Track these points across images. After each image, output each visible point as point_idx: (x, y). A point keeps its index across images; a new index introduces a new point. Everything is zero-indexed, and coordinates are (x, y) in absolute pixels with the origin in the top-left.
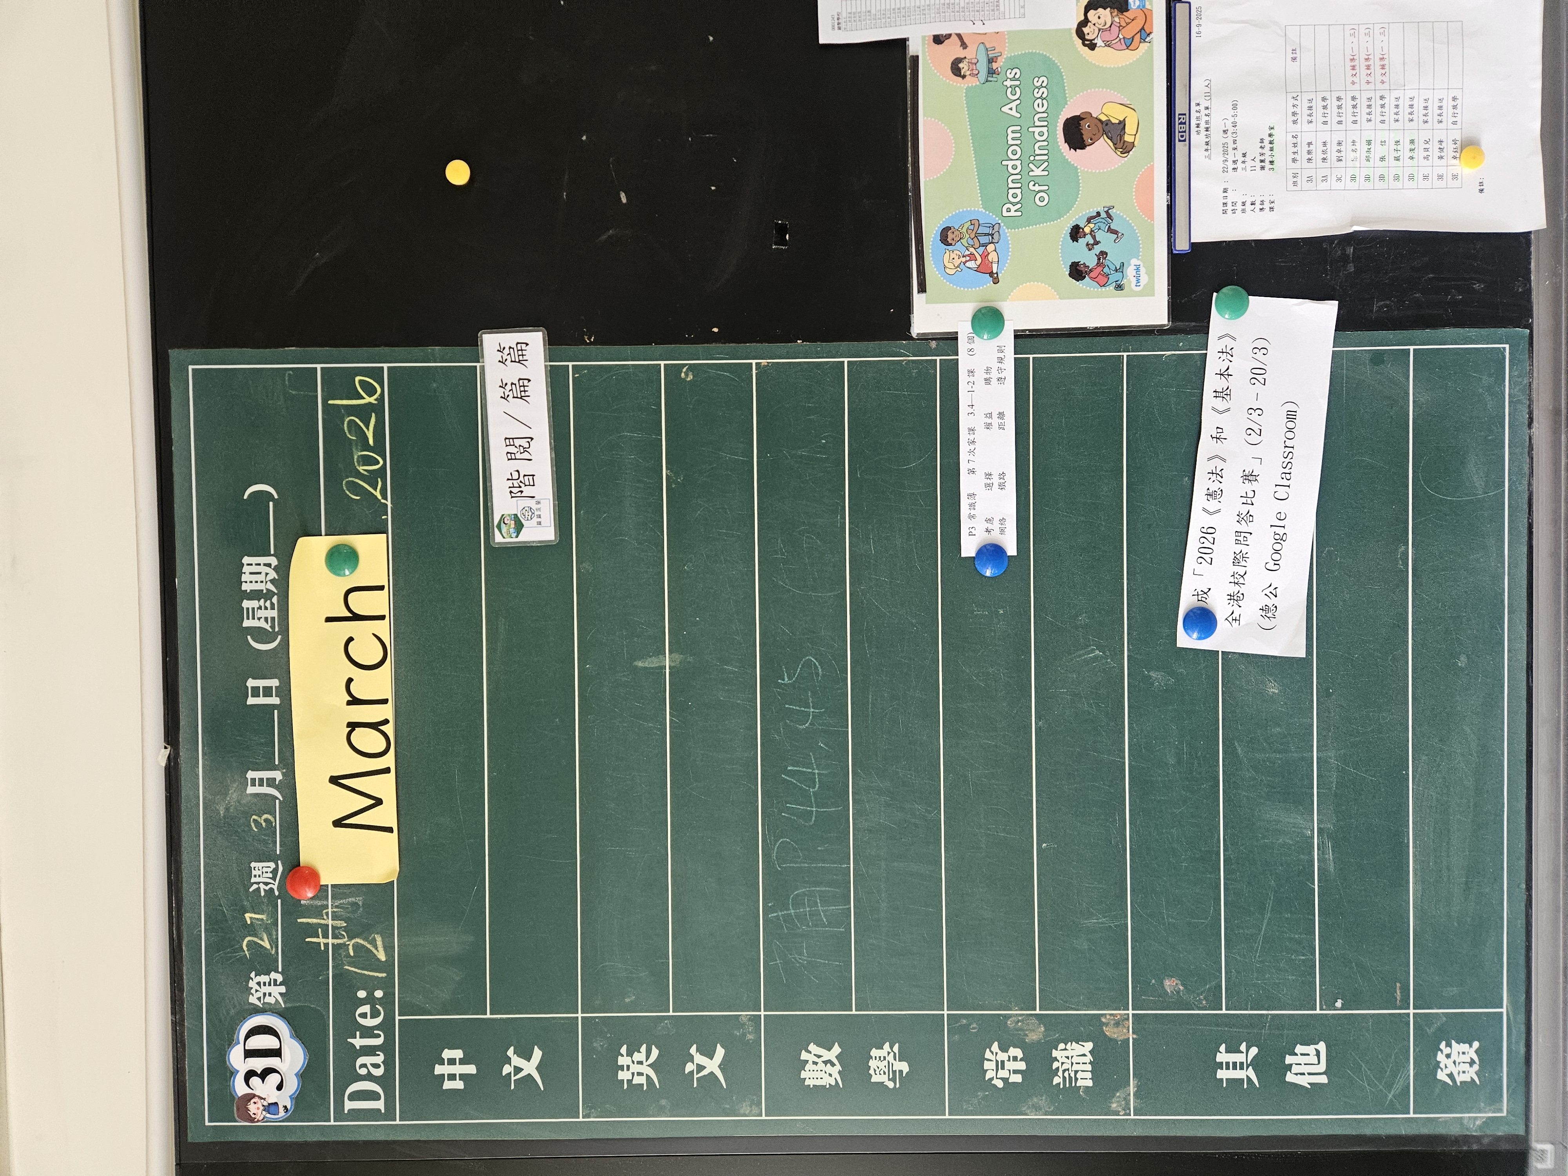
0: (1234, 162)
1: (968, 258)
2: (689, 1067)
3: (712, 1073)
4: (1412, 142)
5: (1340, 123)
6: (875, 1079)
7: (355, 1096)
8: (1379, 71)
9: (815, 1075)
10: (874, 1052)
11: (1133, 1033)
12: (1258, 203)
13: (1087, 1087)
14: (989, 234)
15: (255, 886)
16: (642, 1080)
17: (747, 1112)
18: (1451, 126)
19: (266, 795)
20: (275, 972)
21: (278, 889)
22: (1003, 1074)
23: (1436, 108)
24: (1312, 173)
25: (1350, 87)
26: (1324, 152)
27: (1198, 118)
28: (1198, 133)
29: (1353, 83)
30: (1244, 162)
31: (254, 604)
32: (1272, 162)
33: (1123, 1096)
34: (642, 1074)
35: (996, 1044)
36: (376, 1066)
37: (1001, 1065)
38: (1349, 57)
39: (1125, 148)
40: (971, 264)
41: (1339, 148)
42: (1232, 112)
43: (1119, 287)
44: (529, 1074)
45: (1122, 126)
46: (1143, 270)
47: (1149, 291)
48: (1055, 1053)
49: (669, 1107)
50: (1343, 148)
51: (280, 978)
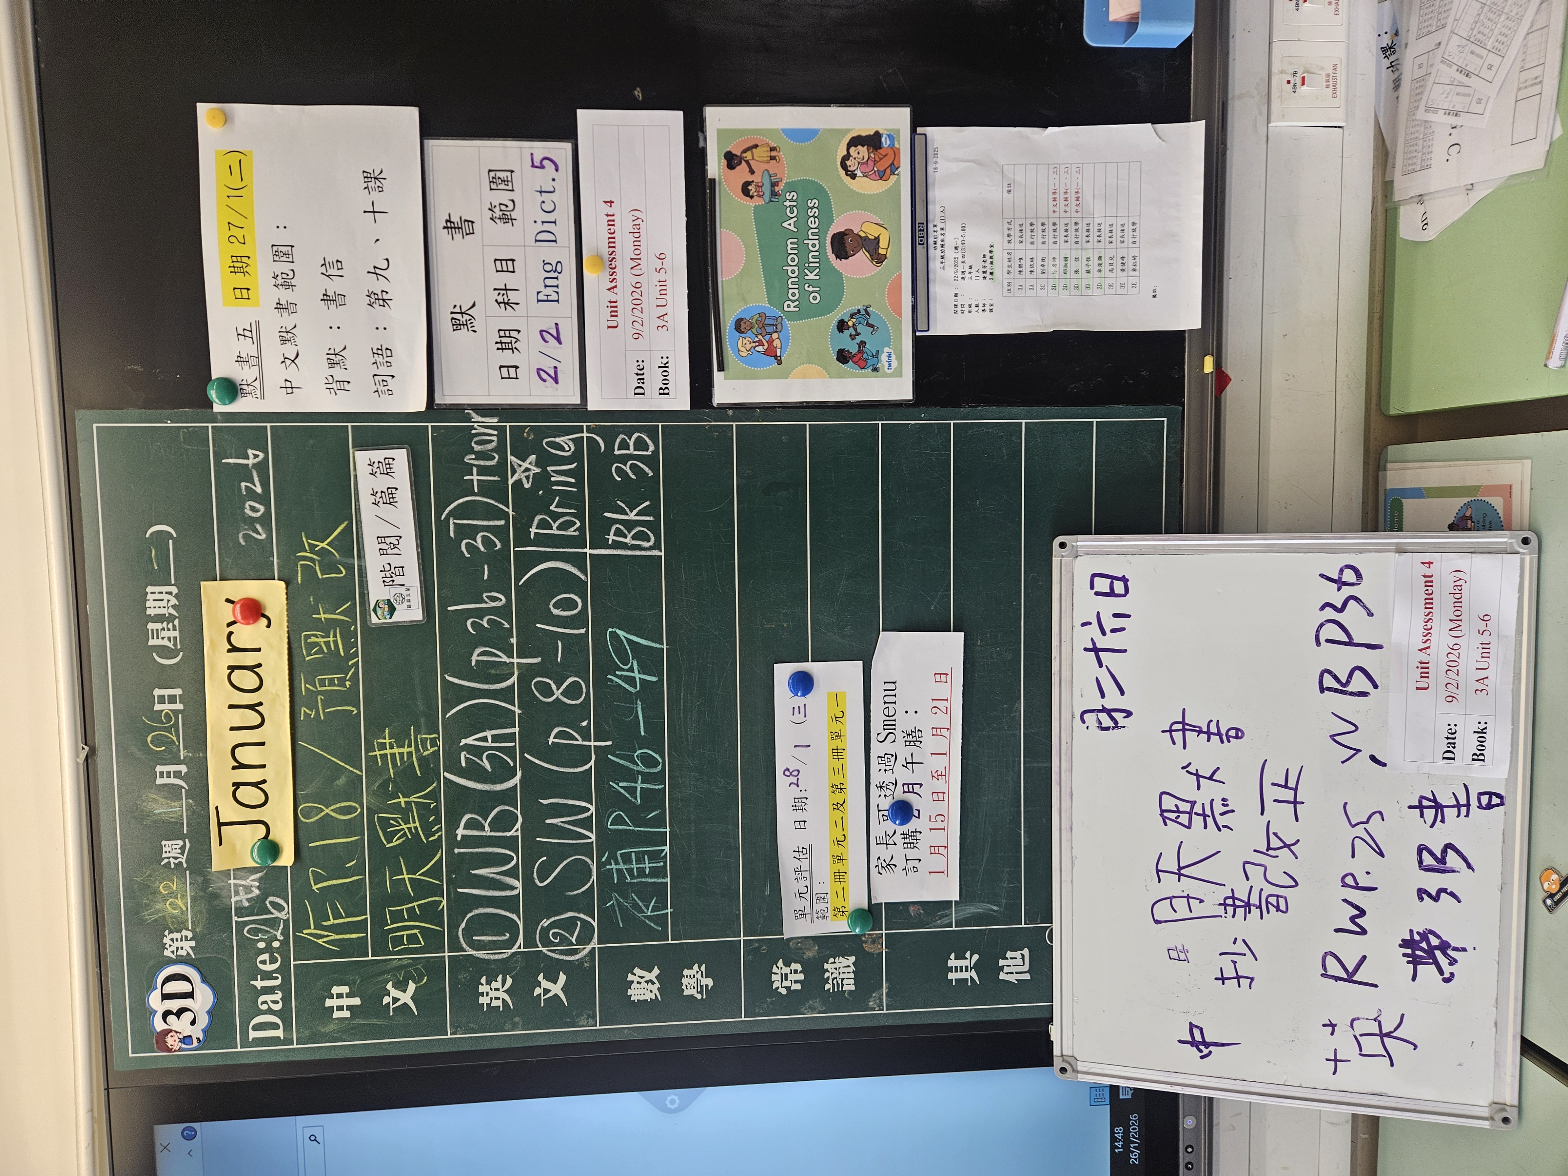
0: (963, 272)
1: (757, 344)
2: (538, 991)
3: (556, 995)
4: (1100, 258)
5: (1044, 243)
6: (686, 992)
7: (256, 1028)
8: (1074, 203)
9: (639, 992)
10: (686, 972)
11: (886, 948)
12: (981, 305)
13: (850, 991)
14: (773, 325)
15: (166, 861)
16: (499, 1003)
17: (585, 1024)
18: (1131, 245)
19: (173, 785)
20: (186, 929)
21: (186, 862)
22: (786, 983)
23: (1119, 231)
24: (1022, 282)
25: (1051, 215)
26: (1032, 266)
27: (935, 237)
28: (935, 248)
29: (1054, 212)
30: (970, 273)
31: (159, 626)
32: (991, 273)
33: (878, 996)
34: (499, 998)
35: (781, 961)
36: (276, 1002)
37: (785, 977)
38: (1052, 191)
39: (878, 258)
40: (760, 349)
41: (1043, 263)
42: (961, 233)
43: (875, 370)
44: (405, 1003)
45: (876, 241)
46: (893, 357)
47: (899, 373)
48: (826, 966)
49: (521, 1023)
50: (1045, 263)
51: (190, 935)
